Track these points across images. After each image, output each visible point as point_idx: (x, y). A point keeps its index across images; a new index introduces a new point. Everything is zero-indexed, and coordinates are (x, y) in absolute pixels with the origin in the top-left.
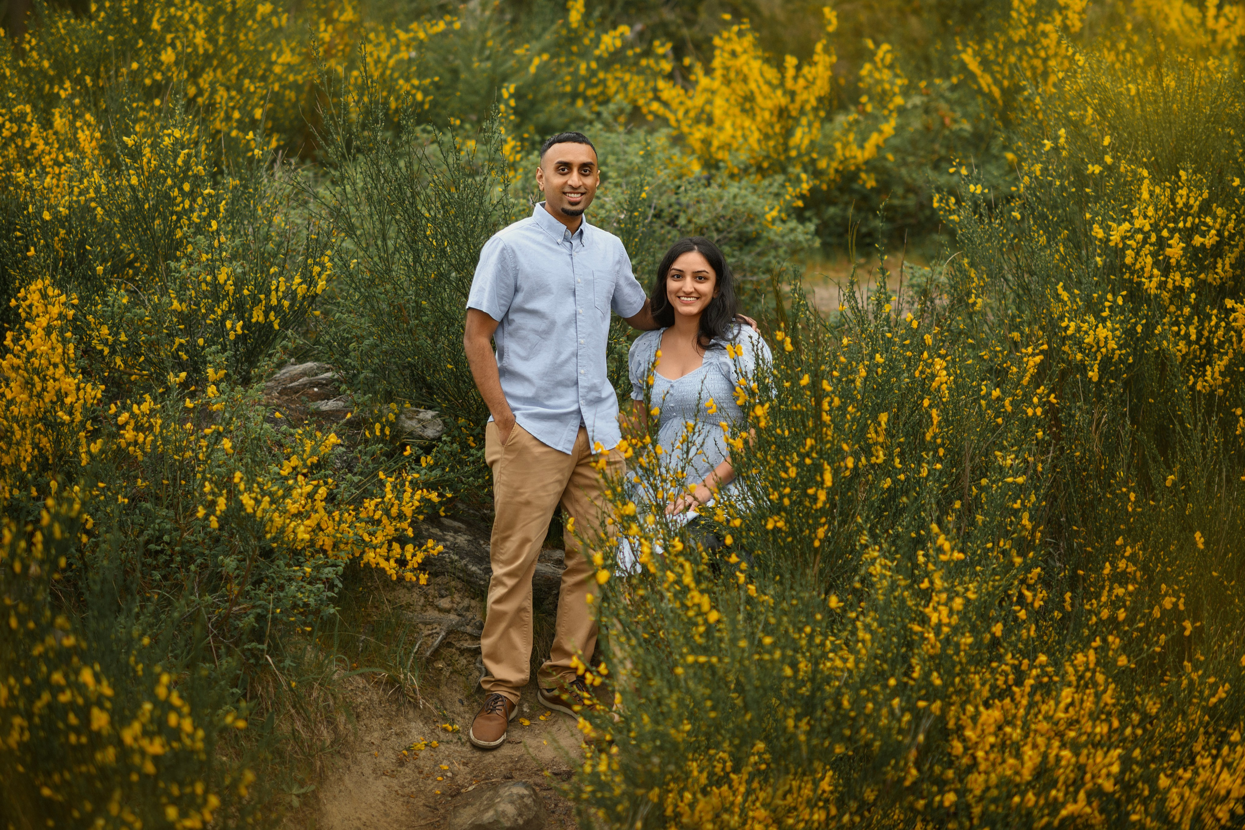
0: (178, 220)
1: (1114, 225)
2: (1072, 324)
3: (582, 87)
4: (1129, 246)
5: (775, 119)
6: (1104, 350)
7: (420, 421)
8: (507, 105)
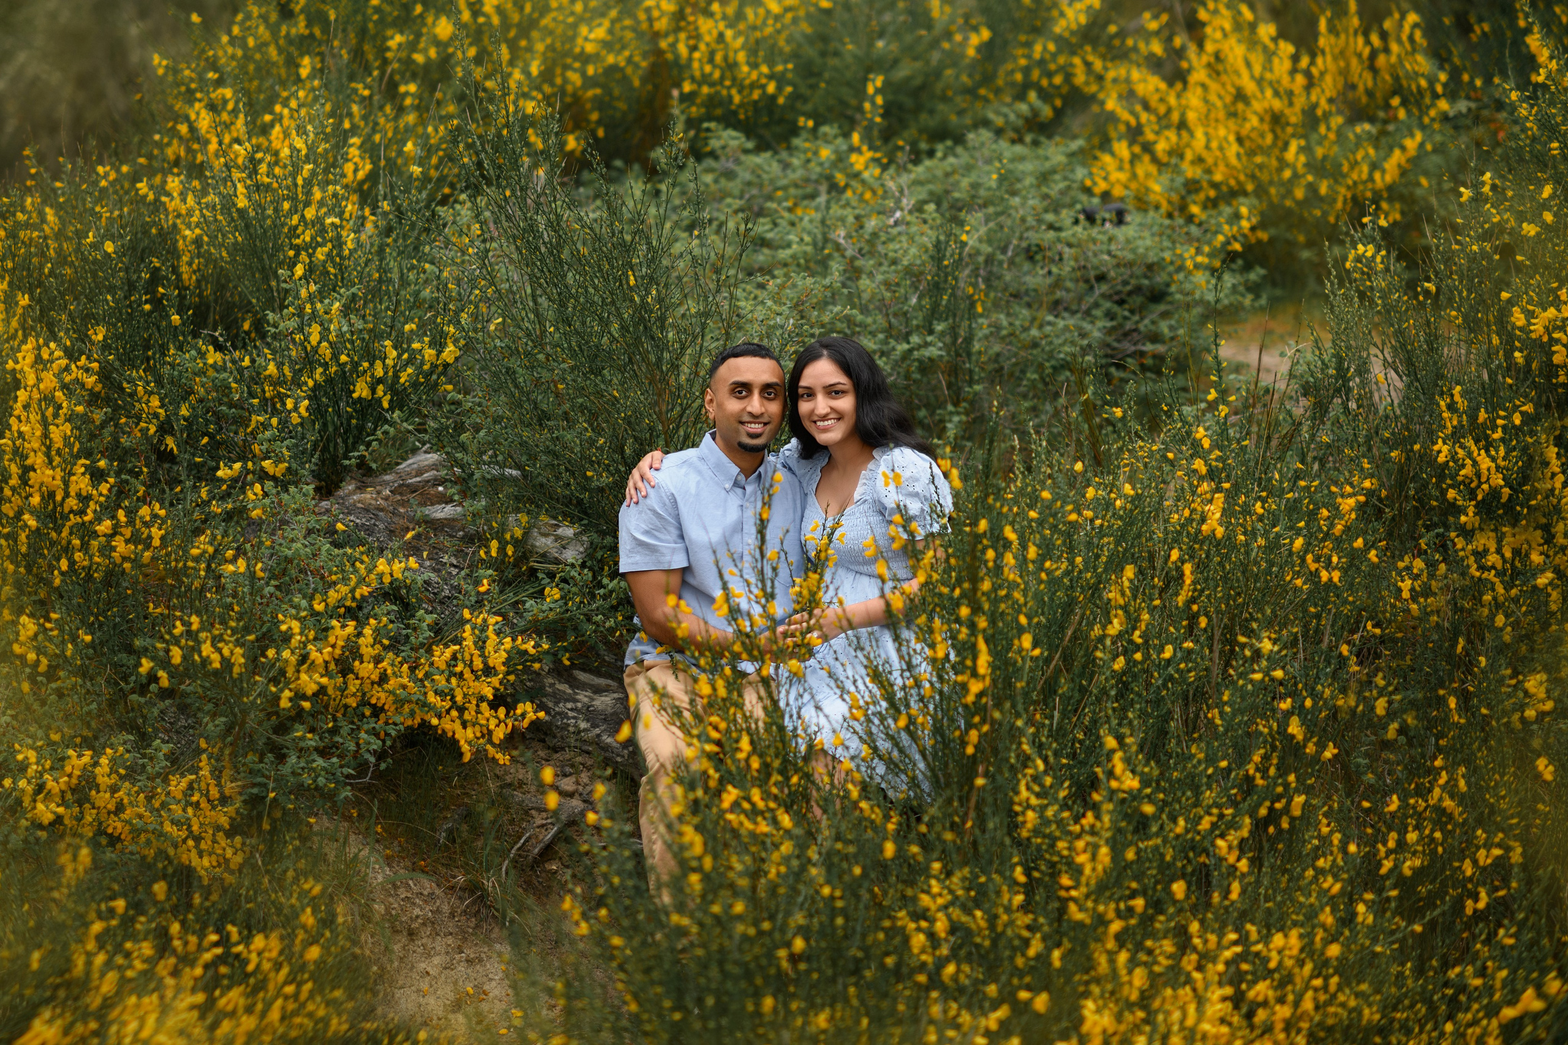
0: (297, 255)
1: (1538, 310)
2: (1445, 448)
3: (1035, 74)
4: (1558, 341)
5: (1266, 127)
6: (1485, 487)
7: (558, 538)
8: (873, 103)
